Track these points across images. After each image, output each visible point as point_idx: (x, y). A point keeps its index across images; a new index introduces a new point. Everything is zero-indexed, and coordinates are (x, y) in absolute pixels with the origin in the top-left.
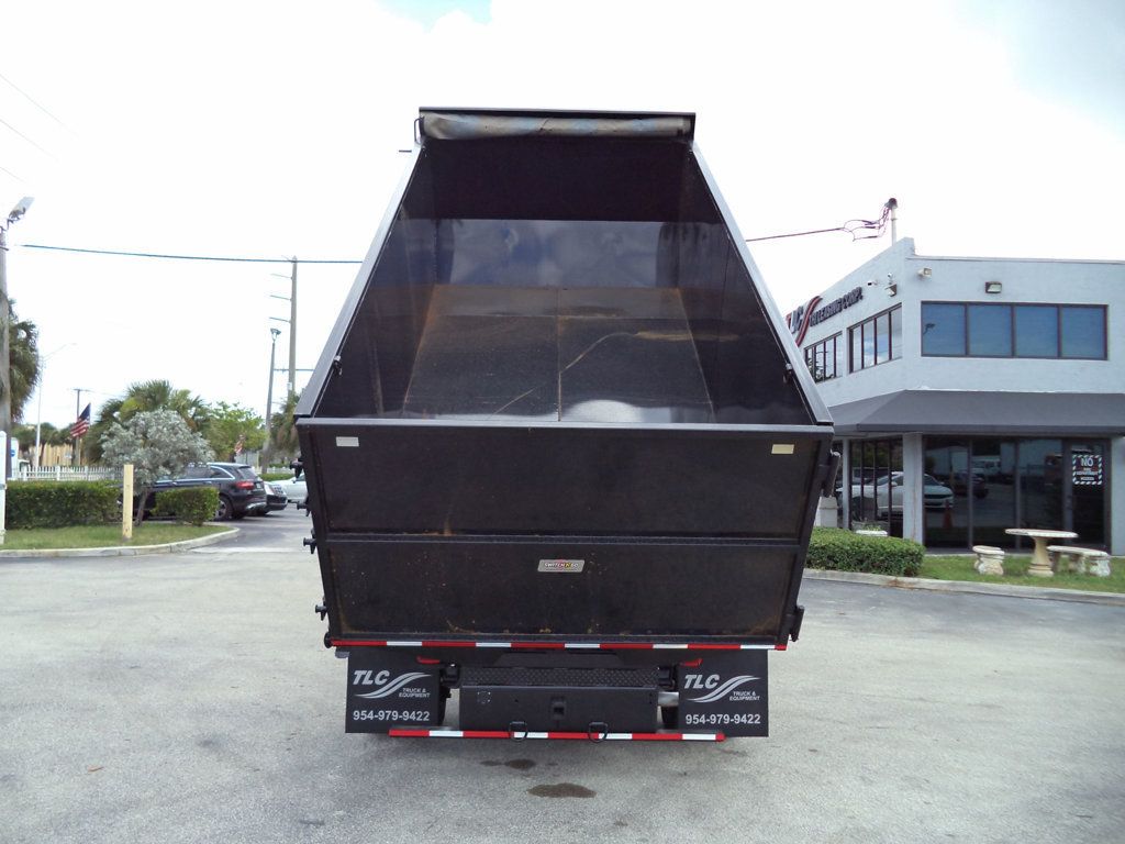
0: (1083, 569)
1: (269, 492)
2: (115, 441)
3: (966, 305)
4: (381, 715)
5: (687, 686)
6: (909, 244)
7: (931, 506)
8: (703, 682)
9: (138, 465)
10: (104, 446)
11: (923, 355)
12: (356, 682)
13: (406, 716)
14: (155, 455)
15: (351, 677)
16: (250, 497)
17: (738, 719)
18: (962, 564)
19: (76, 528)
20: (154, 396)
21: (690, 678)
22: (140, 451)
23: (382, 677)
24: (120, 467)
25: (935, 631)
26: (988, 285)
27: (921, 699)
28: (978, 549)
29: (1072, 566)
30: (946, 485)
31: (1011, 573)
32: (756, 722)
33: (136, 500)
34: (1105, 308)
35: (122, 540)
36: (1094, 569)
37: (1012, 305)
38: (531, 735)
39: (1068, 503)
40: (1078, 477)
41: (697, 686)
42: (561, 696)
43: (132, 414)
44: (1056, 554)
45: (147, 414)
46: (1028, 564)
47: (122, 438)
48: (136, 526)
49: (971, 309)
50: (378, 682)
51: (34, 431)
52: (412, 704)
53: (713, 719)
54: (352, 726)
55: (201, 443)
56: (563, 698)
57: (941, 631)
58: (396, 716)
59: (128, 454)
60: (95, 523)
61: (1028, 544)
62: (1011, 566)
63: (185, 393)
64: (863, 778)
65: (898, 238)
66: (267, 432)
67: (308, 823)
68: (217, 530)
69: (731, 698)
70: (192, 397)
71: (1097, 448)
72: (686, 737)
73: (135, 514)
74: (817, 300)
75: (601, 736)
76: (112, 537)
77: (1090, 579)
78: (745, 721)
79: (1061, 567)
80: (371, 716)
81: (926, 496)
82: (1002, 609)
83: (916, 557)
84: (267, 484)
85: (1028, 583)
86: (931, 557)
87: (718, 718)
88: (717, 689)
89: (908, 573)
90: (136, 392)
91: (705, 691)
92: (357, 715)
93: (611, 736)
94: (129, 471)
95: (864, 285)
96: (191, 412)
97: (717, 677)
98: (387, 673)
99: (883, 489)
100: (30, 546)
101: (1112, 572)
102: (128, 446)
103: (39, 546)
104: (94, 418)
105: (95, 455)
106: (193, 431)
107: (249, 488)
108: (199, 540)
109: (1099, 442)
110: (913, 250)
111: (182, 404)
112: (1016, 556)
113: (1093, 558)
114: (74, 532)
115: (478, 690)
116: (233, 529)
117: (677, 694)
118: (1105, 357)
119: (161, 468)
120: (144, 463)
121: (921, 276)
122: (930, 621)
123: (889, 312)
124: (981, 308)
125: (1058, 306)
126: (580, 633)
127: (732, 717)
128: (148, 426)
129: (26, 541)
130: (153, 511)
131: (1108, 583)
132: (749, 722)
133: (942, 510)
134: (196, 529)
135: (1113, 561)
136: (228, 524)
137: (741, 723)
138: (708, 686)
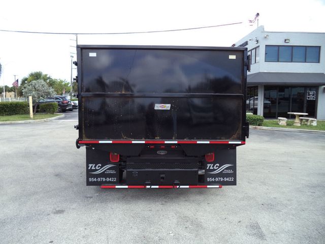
0: (309, 124)
1: (73, 104)
2: (26, 89)
3: (279, 46)
4: (99, 179)
5: (208, 168)
6: (262, 27)
7: (265, 106)
8: (213, 166)
9: (33, 97)
10: (23, 91)
11: (265, 61)
12: (89, 168)
13: (108, 179)
14: (38, 94)
15: (88, 166)
16: (67, 105)
17: (226, 179)
18: (275, 123)
19: (17, 115)
20: (37, 76)
21: (209, 165)
22: (34, 92)
23: (99, 166)
24: (28, 97)
25: (268, 141)
26: (285, 40)
27: (264, 160)
28: (279, 118)
29: (306, 123)
30: (269, 101)
31: (288, 125)
32: (232, 180)
33: (33, 107)
34: (320, 47)
35: (30, 118)
36: (312, 124)
37: (292, 46)
38: (152, 187)
39: (305, 105)
40: (309, 98)
41: (211, 168)
42: (163, 172)
43: (31, 81)
44: (302, 119)
45: (34, 81)
46: (293, 122)
47: (28, 89)
48: (34, 114)
49: (280, 47)
50: (97, 168)
51: (3, 88)
52: (110, 176)
53: (217, 179)
54: (89, 183)
55: (51, 90)
56: (164, 174)
57: (269, 141)
58: (104, 179)
59: (30, 93)
60: (22, 114)
61: (294, 117)
62: (288, 123)
63: (46, 75)
64: (249, 182)
65: (259, 26)
66: (71, 87)
67: (88, 197)
68: (58, 115)
69: (223, 172)
70: (48, 76)
71: (315, 89)
72: (208, 186)
73: (33, 111)
74: (234, 45)
75: (178, 187)
76: (27, 118)
77: (311, 126)
79: (302, 123)
80: (95, 180)
81: (264, 104)
82: (286, 135)
83: (262, 120)
84: (72, 102)
85: (293, 128)
86: (266, 121)
88: (218, 169)
89: (259, 125)
90: (32, 75)
91: (214, 170)
92: (90, 180)
93: (181, 187)
94: (30, 98)
95: (248, 40)
96: (48, 81)
97: (218, 165)
98: (100, 165)
99: (252, 102)
100: (3, 121)
101: (317, 125)
102: (30, 91)
103: (6, 121)
104: (20, 83)
105: (21, 94)
106: (49, 86)
107: (67, 103)
108: (53, 118)
109: (315, 87)
110: (263, 29)
111: (45, 78)
112: (290, 120)
113: (312, 120)
114: (16, 117)
115: (133, 171)
116: (63, 115)
117: (204, 171)
118: (319, 62)
119: (41, 97)
120: (36, 96)
121: (265, 37)
122: (266, 138)
123: (256, 48)
124: (283, 47)
125: (306, 46)
128: (35, 85)
129: (2, 119)
130: (39, 110)
131: (316, 127)
132: (230, 180)
133: (268, 108)
134: (52, 115)
135: (318, 122)
136: (61, 114)
137: (227, 181)
138: (215, 168)
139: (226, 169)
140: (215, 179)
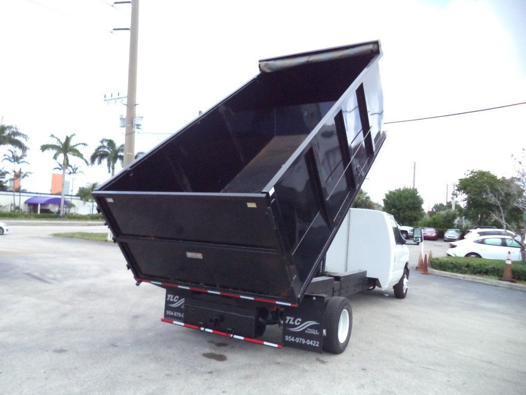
8: (294, 321)
15: (167, 297)
17: (309, 342)
21: (288, 318)
32: (317, 345)
41: (291, 323)
69: (306, 331)
72: (265, 343)
75: (232, 335)
78: (312, 344)
87: (299, 340)
88: (300, 326)
91: (294, 326)
93: (236, 337)
97: (300, 320)
126: (213, 287)
127: (306, 341)
132: (314, 345)
137: (310, 345)
138: (296, 324)
139: (311, 327)
140: (295, 339)
